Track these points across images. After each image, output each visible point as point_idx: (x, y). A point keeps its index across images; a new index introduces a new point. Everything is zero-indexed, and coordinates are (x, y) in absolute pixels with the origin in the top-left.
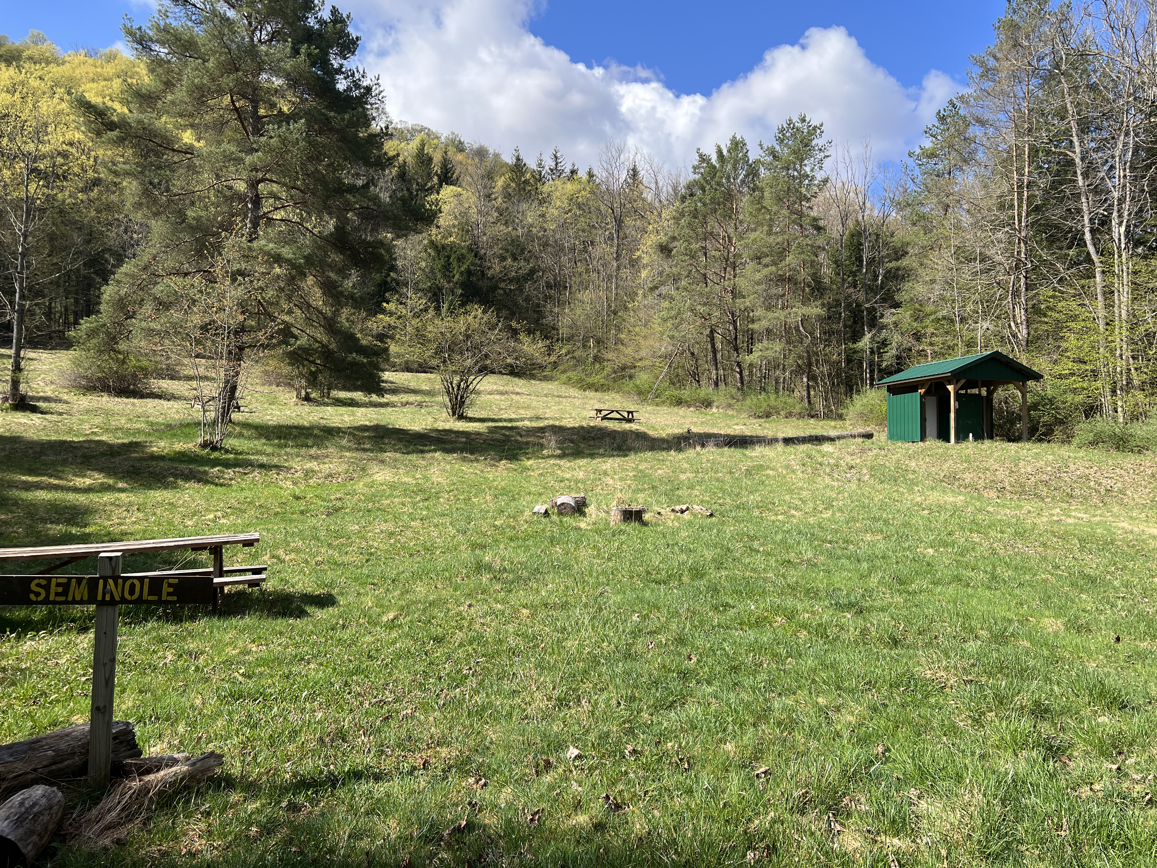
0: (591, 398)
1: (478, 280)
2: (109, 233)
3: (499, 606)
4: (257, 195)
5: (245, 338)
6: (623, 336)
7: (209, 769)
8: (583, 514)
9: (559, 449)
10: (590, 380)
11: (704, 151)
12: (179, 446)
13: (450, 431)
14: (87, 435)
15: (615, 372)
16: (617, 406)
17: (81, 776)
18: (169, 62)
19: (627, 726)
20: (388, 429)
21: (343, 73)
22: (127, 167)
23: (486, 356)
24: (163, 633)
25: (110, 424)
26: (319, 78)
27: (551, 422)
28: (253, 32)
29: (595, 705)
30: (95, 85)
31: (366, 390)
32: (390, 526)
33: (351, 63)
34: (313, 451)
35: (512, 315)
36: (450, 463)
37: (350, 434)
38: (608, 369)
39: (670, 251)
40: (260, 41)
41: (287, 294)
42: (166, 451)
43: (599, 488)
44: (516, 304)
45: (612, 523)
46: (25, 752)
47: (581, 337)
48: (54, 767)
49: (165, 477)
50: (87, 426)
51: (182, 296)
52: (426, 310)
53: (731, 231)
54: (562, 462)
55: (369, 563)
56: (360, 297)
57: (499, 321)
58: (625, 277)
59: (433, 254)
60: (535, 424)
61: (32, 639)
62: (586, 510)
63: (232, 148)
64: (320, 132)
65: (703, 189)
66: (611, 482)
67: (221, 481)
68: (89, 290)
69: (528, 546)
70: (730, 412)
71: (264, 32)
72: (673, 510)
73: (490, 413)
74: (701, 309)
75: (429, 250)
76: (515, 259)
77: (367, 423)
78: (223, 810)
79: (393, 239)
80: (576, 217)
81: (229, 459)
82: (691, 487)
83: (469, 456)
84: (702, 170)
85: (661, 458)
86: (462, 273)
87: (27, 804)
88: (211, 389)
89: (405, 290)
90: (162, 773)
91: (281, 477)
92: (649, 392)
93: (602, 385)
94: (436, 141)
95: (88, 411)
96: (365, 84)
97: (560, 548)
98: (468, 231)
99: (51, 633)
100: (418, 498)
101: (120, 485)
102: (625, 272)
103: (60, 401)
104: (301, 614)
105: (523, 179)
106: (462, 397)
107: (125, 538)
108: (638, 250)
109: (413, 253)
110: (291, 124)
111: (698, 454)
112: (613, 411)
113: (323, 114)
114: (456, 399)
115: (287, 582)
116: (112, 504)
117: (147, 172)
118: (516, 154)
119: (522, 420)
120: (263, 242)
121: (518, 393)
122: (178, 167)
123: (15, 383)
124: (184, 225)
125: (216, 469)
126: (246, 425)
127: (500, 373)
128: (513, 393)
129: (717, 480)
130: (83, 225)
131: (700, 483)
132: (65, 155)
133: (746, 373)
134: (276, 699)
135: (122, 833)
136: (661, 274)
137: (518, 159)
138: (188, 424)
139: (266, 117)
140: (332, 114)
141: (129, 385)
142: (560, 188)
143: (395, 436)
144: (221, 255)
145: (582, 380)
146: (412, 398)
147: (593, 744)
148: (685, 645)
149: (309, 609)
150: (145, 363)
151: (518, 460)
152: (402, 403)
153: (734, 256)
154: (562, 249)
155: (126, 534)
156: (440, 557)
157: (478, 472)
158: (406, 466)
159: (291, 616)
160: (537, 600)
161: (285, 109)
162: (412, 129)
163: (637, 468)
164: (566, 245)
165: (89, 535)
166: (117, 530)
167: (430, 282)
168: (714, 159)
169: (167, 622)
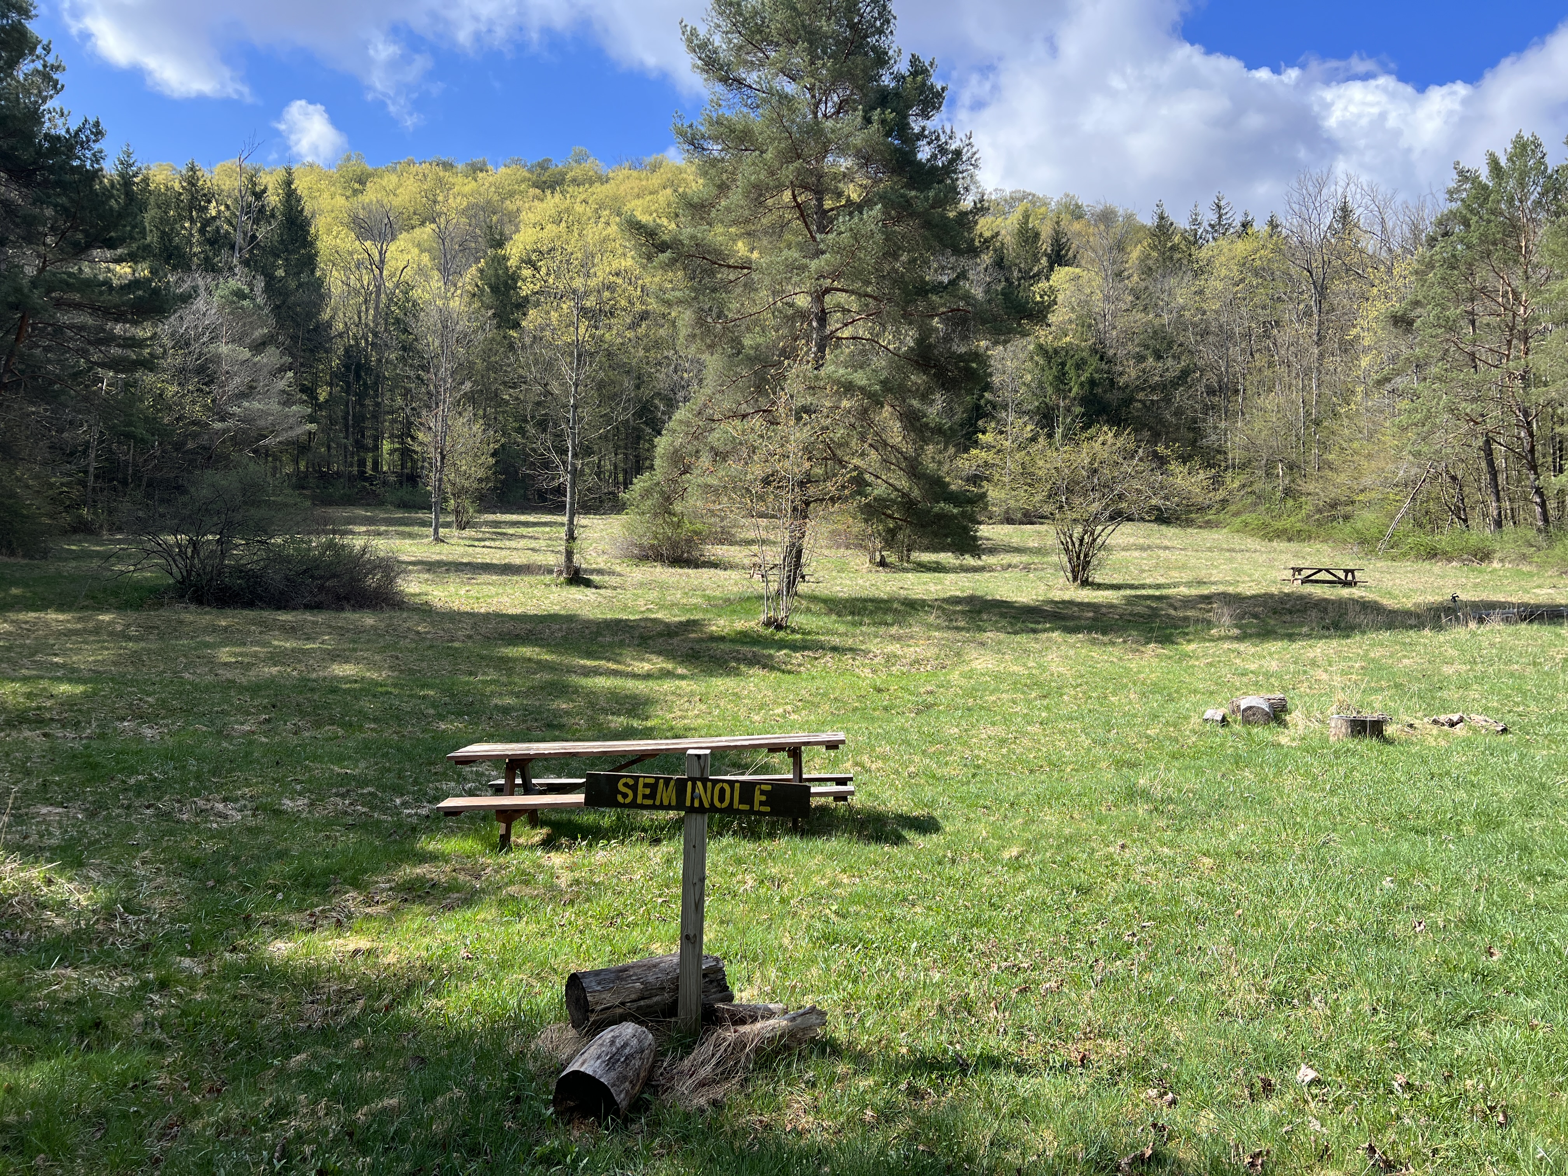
0: (1281, 552)
1: (1105, 392)
2: (658, 375)
3: (1166, 850)
4: (823, 310)
5: (812, 490)
6: (1331, 457)
7: (810, 1028)
8: (1283, 723)
9: (1237, 626)
10: (1279, 525)
11: (1465, 165)
12: (740, 625)
13: (1071, 603)
14: (642, 612)
15: (1320, 511)
16: (1326, 563)
17: (670, 1017)
18: (723, 160)
19: (1391, 1045)
20: (987, 601)
21: (926, 137)
22: (678, 294)
23: (1121, 497)
24: (740, 851)
25: (665, 600)
26: (897, 150)
27: (1221, 588)
28: (817, 106)
29: (1336, 1007)
30: (640, 201)
31: (957, 550)
32: (999, 731)
33: (933, 124)
34: (894, 630)
35: (1156, 437)
36: (1073, 646)
37: (939, 607)
38: (1308, 508)
39: (1410, 323)
40: (825, 115)
41: (860, 432)
42: (726, 631)
43: (1305, 685)
44: (1161, 421)
45: (1332, 739)
46: (613, 982)
47: (1263, 462)
48: (642, 1003)
49: (726, 662)
50: (641, 602)
51: (741, 444)
52: (1034, 439)
53: (1517, 283)
54: (1241, 647)
55: (977, 779)
56: (950, 428)
57: (1139, 447)
58: (1332, 368)
59: (1041, 362)
60: (1194, 592)
61: (603, 848)
62: (1288, 718)
63: (795, 254)
64: (898, 220)
65: (1466, 224)
66: (1325, 677)
67: (789, 667)
68: (638, 443)
69: (1200, 767)
70: (1526, 568)
71: (830, 104)
72: (1435, 722)
73: (1127, 577)
74: (1468, 408)
75: (1036, 358)
76: (1159, 357)
77: (958, 593)
78: (831, 1082)
79: (987, 348)
80: (1252, 290)
81: (796, 641)
82: (1465, 686)
83: (1101, 637)
84: (1464, 195)
85: (1408, 640)
86: (1082, 385)
87: (619, 1043)
88: (774, 555)
89: (1004, 415)
90: (759, 1025)
91: (857, 663)
92: (1378, 540)
93: (1299, 532)
94: (1043, 210)
95: (641, 585)
96: (953, 147)
97: (1251, 772)
98: (1090, 326)
99: (622, 842)
100: (1034, 695)
101: (680, 671)
102: (1330, 362)
103: (612, 573)
104: (898, 840)
105: (1169, 244)
106: (1086, 556)
107: (687, 734)
108: (1354, 326)
109: (1016, 363)
110: (865, 212)
111: (1474, 634)
112: (1320, 570)
113: (903, 196)
114: (1078, 558)
115: (877, 798)
116: (673, 693)
117: (701, 297)
118: (1159, 211)
119: (1175, 585)
120: (832, 368)
121: (1166, 548)
122: (734, 287)
123: (569, 554)
124: (741, 356)
125: (783, 652)
126: (813, 598)
127: (1143, 519)
128: (1159, 547)
129: (1512, 675)
130: (631, 367)
131: (1481, 679)
132: (611, 287)
133: (1552, 505)
134: (878, 948)
135: (718, 1092)
136: (1393, 359)
137: (1162, 218)
138: (749, 598)
139: (832, 209)
140: (913, 193)
141: (683, 552)
142: (1225, 250)
143: (996, 610)
144: (783, 389)
145: (1266, 525)
146: (1015, 559)
147: (1338, 1066)
148: (1480, 931)
149: (910, 835)
150: (699, 526)
151: (1173, 643)
152: (1002, 566)
153: (1525, 321)
154: (1230, 337)
155: (691, 729)
156: (1072, 777)
157: (1115, 660)
158: (1014, 650)
159: (886, 842)
160: (1223, 845)
161: (854, 196)
162: (1012, 198)
163: (1366, 655)
164: (1237, 330)
165: (651, 729)
166: (680, 724)
167: (1037, 400)
168: (1485, 175)
169: (745, 837)
